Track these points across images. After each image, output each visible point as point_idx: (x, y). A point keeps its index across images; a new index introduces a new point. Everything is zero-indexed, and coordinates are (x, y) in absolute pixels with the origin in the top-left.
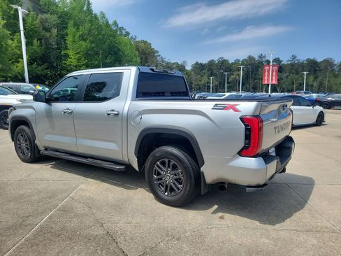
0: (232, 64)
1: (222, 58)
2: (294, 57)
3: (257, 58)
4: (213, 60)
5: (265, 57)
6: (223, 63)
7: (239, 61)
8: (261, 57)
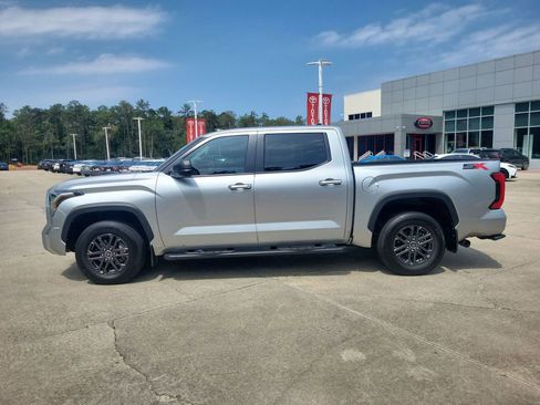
0: (95, 113)
1: (74, 102)
2: (187, 107)
3: (135, 106)
4: (59, 106)
5: (147, 105)
6: (78, 111)
7: (105, 108)
8: (141, 104)
